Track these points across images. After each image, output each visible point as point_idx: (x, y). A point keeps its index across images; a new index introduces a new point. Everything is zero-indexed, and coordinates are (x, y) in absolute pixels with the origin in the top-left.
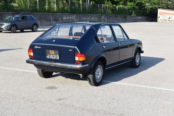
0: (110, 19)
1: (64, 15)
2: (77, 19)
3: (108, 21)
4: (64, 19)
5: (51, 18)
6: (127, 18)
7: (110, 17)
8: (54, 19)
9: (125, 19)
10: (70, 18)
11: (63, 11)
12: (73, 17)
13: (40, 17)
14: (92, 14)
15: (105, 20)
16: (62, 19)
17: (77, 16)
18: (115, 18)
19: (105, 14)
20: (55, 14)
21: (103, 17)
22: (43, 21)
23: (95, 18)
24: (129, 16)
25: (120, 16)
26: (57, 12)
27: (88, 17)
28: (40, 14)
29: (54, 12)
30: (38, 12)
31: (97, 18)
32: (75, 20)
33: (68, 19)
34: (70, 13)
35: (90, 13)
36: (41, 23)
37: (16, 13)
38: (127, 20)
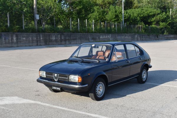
0: (142, 37)
1: (101, 34)
2: (112, 38)
3: (141, 39)
4: (101, 38)
5: (90, 38)
6: (159, 36)
7: (142, 35)
8: (93, 38)
9: (157, 37)
10: (106, 37)
11: (100, 31)
12: (109, 36)
13: (81, 37)
14: (126, 33)
15: (138, 38)
16: (99, 38)
17: (112, 35)
18: (147, 37)
19: (138, 33)
20: (93, 34)
21: (136, 36)
22: (83, 40)
23: (128, 37)
24: (161, 35)
25: (152, 35)
26: (95, 33)
27: (123, 36)
28: (80, 34)
29: (92, 32)
30: (78, 32)
31: (131, 37)
32: (111, 39)
33: (104, 38)
34: (107, 33)
35: (124, 33)
36: (81, 42)
37: (61, 33)
38: (159, 38)
